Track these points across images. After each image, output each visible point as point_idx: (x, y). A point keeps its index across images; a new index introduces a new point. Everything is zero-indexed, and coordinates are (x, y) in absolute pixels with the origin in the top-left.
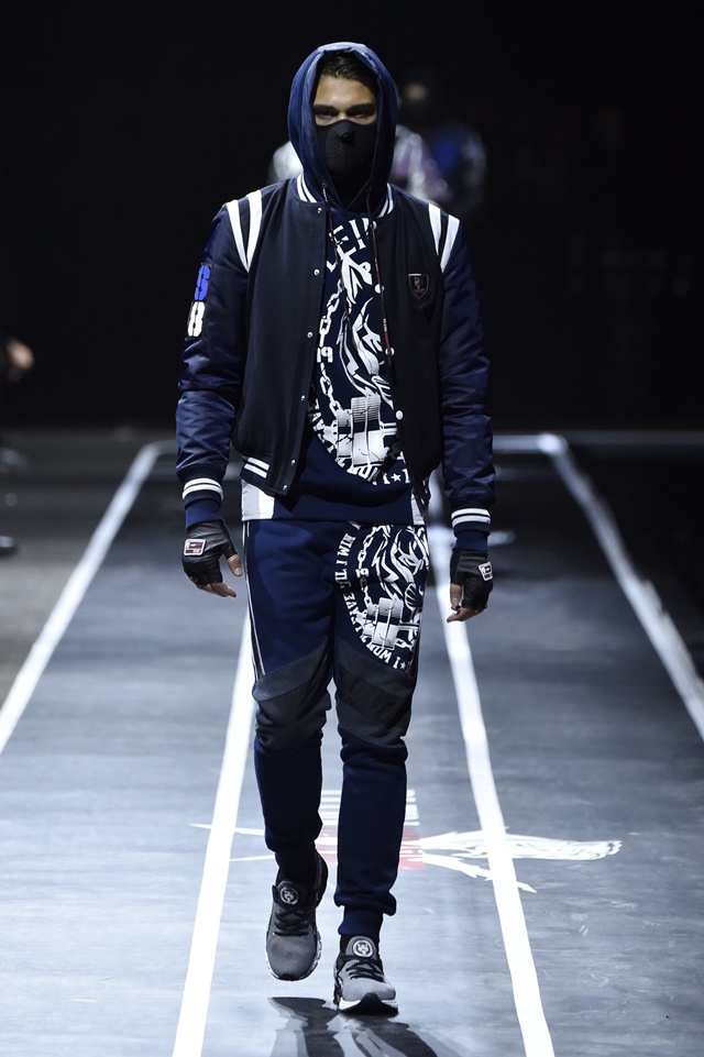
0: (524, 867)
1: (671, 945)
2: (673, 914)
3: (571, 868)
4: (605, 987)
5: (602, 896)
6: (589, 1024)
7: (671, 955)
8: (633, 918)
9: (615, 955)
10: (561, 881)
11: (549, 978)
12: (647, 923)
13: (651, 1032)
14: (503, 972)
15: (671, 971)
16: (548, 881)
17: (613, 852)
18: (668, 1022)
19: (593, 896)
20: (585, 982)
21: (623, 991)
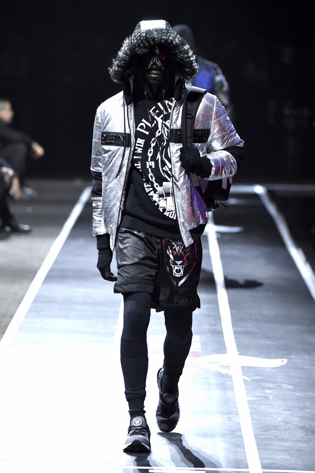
0: (246, 370)
1: (308, 404)
2: (309, 391)
3: (265, 370)
4: (279, 421)
5: (279, 383)
6: (273, 437)
7: (308, 408)
8: (291, 392)
9: (284, 408)
10: (261, 376)
11: (255, 417)
12: (297, 394)
13: (299, 441)
14: (236, 414)
15: (307, 415)
16: (255, 376)
17: (284, 364)
18: (306, 437)
19: (275, 382)
20: (271, 419)
21: (287, 423)
